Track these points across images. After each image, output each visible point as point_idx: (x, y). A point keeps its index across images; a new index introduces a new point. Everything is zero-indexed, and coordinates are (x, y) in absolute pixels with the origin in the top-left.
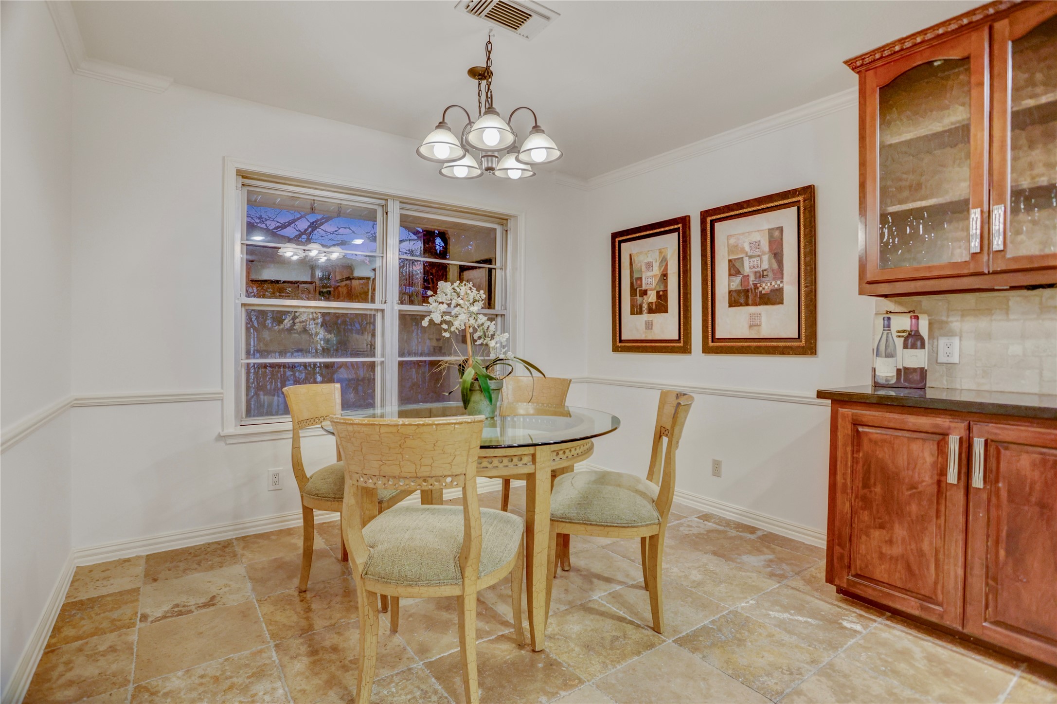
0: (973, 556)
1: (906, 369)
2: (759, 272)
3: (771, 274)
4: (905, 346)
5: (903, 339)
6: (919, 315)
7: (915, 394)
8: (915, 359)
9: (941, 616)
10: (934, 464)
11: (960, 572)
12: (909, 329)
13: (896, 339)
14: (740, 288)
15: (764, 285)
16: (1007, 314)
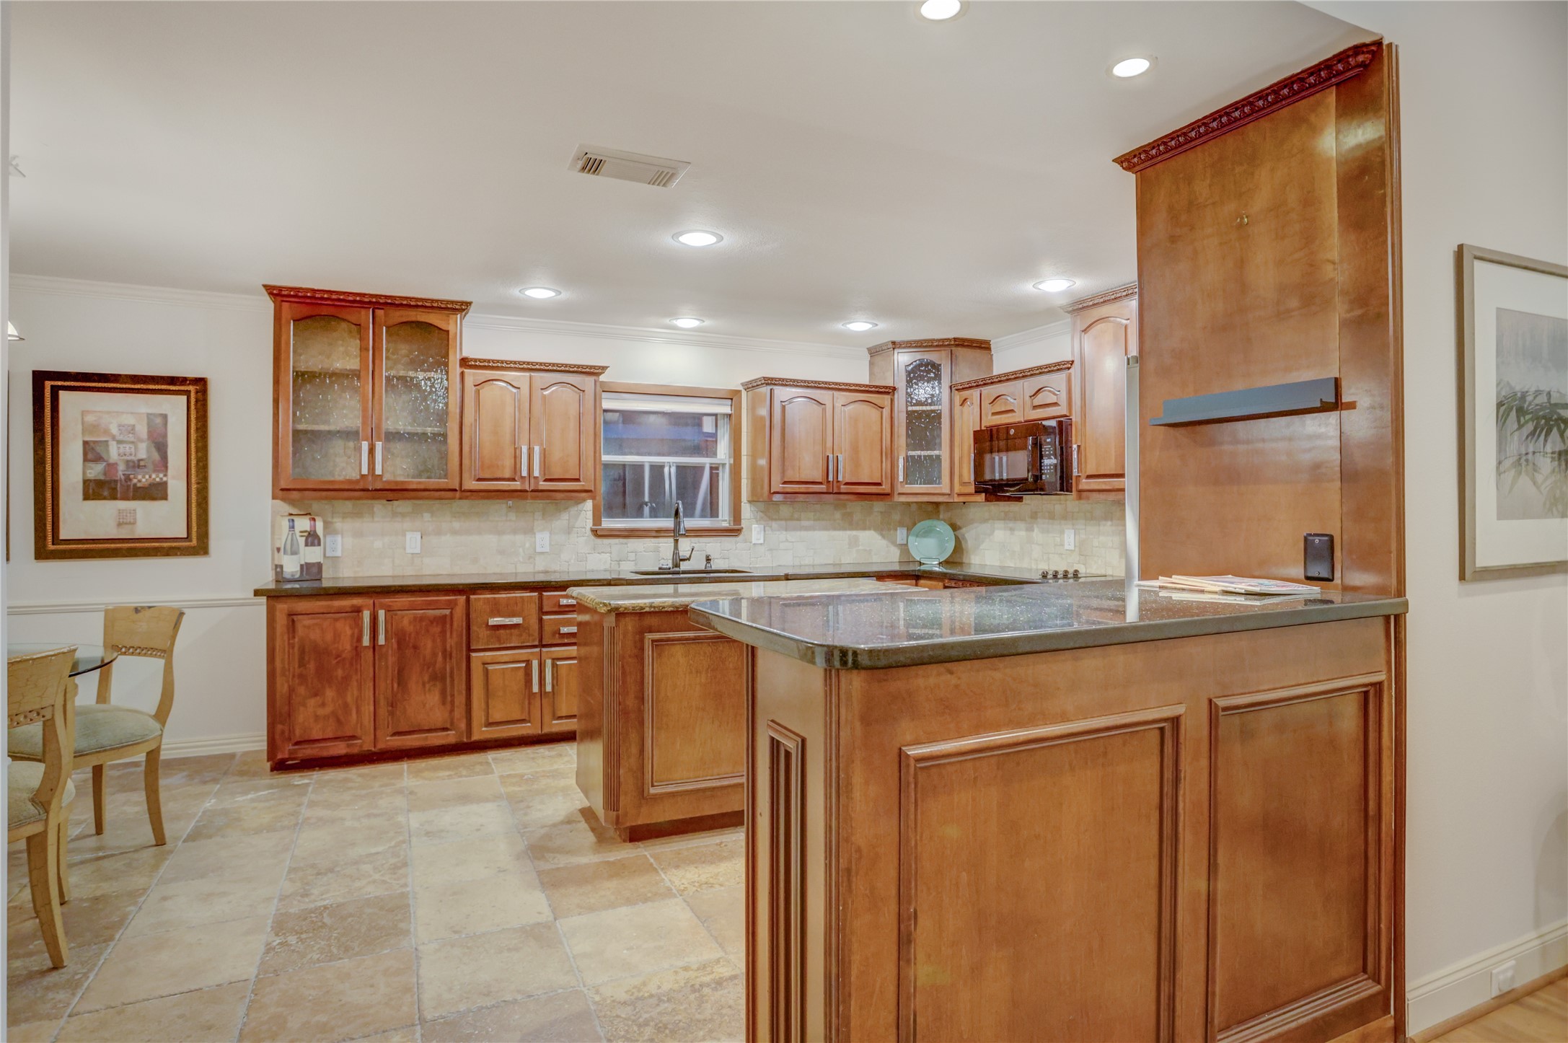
0: (379, 694)
1: (306, 563)
2: (133, 462)
3: (150, 467)
4: (306, 545)
5: (304, 538)
6: (316, 518)
7: (316, 584)
8: (312, 555)
9: (361, 746)
10: (352, 635)
11: (372, 708)
12: (309, 530)
13: (298, 538)
14: (102, 478)
15: (140, 477)
16: (373, 517)
